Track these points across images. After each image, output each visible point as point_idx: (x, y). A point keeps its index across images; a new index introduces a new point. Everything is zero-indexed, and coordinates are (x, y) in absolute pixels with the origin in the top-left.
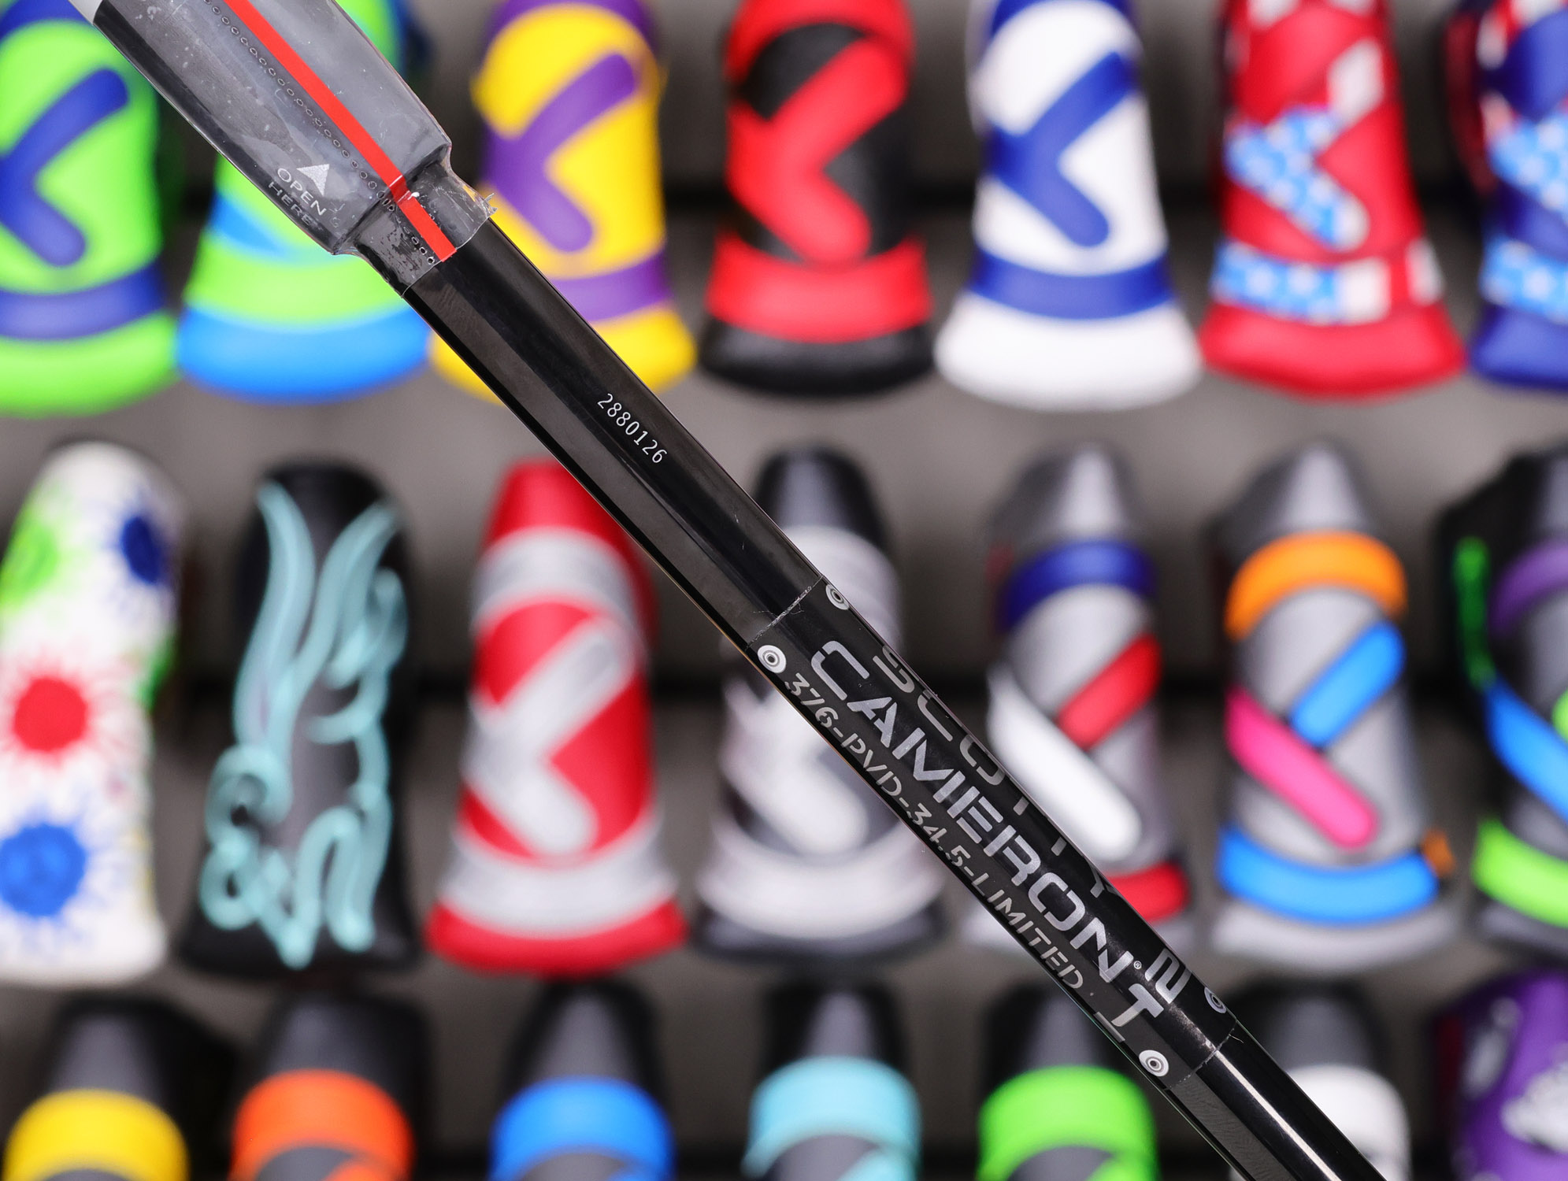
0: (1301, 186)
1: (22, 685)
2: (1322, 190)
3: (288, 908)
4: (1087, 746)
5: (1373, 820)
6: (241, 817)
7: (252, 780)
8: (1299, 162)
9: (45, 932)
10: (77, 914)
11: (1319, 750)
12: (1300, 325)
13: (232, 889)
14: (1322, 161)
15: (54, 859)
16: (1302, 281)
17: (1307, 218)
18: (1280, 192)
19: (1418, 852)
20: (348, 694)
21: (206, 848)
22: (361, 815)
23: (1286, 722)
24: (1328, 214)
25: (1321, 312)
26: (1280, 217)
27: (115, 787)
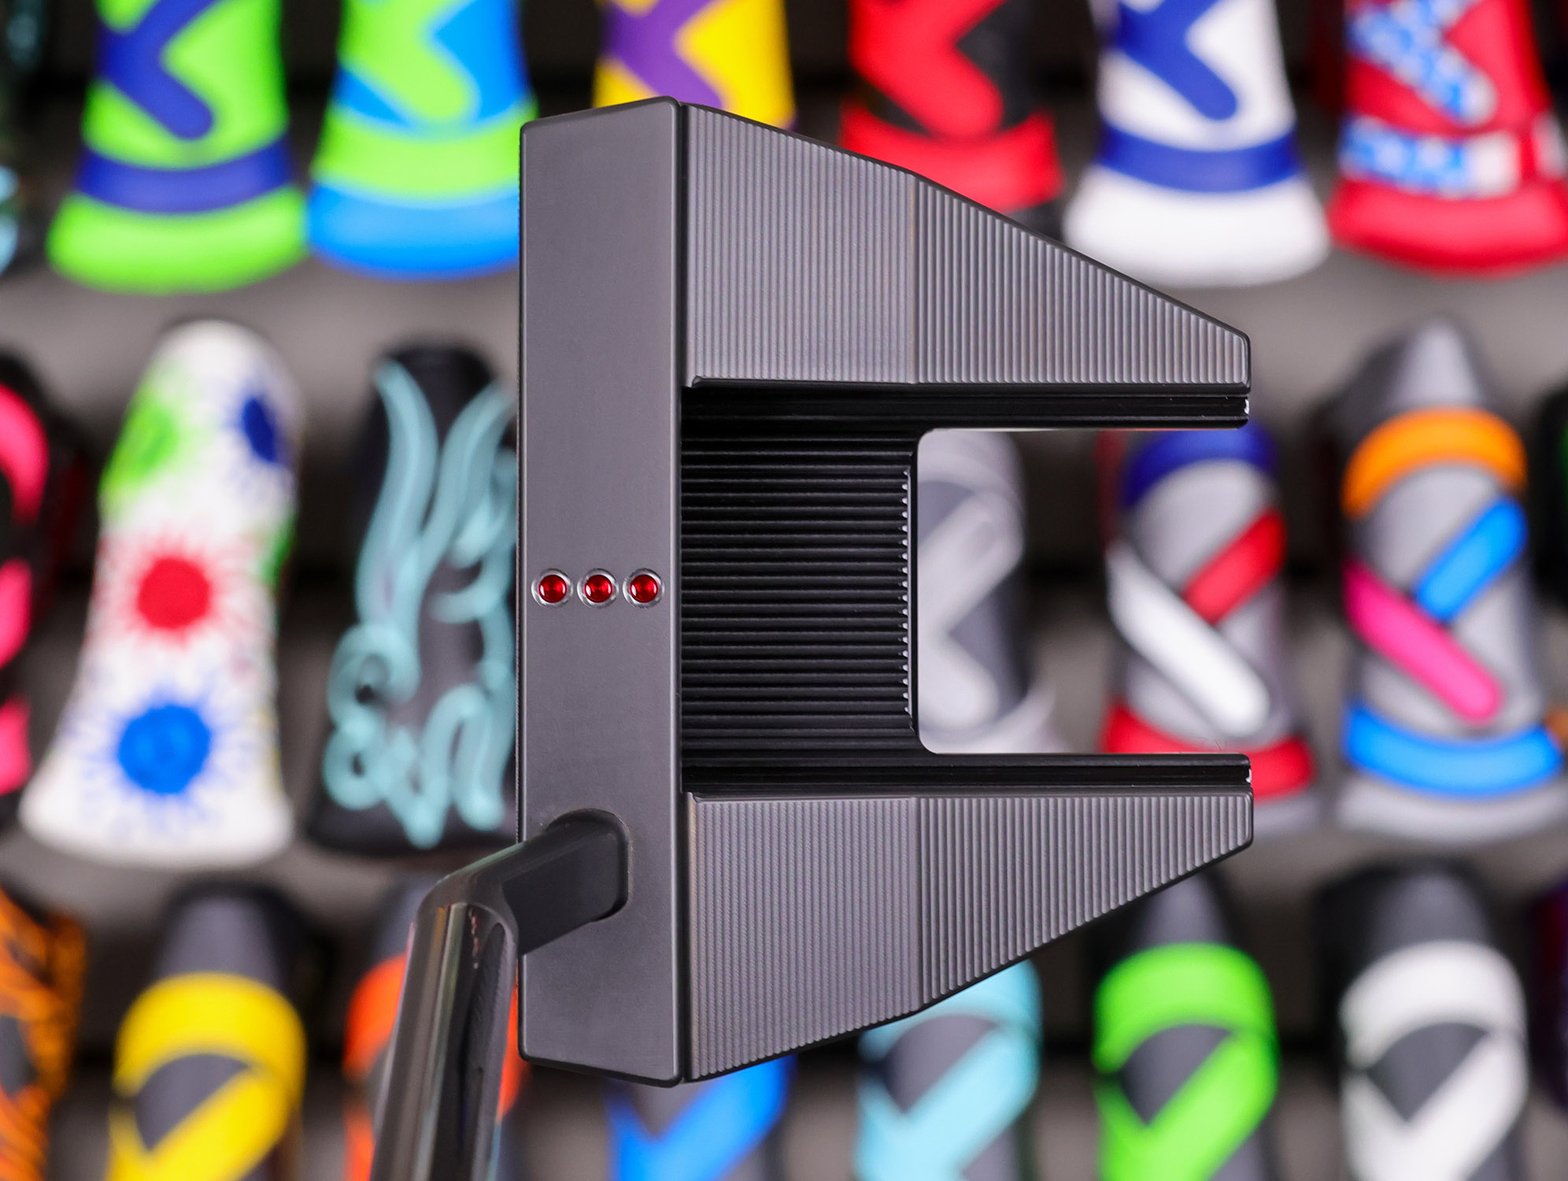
0: (1429, 64)
1: (146, 565)
2: (1450, 66)
3: (416, 785)
4: (1213, 618)
5: (1496, 694)
6: (366, 696)
7: (377, 660)
8: (1426, 37)
9: (171, 811)
10: (205, 793)
11: (1443, 625)
12: (1429, 200)
13: (357, 767)
14: (1452, 36)
15: (180, 738)
16: (1432, 155)
17: (1434, 95)
18: (1407, 67)
19: (1542, 726)
20: (472, 573)
21: (329, 728)
22: (487, 694)
23: (1411, 597)
24: (1456, 91)
25: (1452, 185)
26: (1407, 93)
27: (241, 666)
